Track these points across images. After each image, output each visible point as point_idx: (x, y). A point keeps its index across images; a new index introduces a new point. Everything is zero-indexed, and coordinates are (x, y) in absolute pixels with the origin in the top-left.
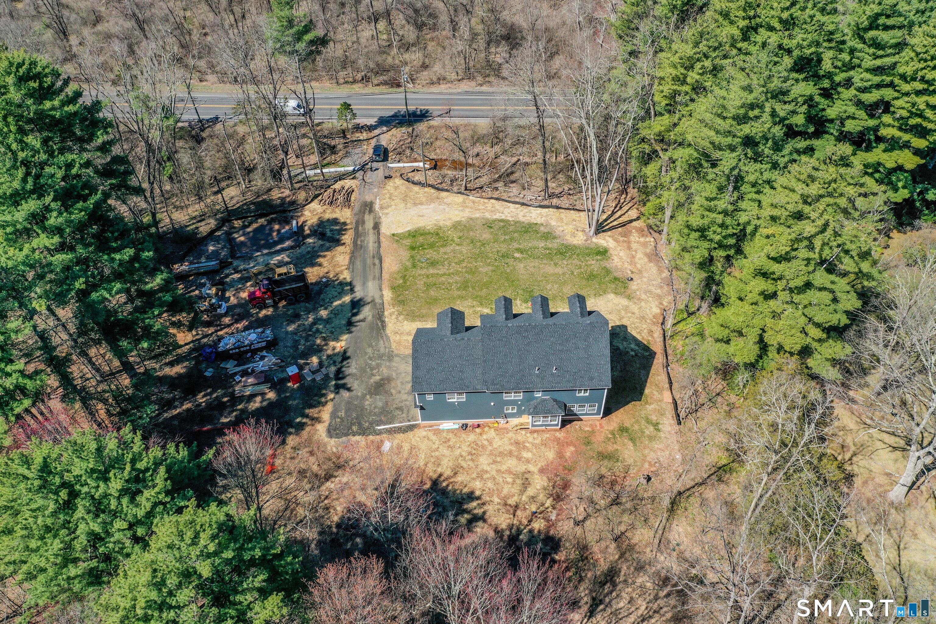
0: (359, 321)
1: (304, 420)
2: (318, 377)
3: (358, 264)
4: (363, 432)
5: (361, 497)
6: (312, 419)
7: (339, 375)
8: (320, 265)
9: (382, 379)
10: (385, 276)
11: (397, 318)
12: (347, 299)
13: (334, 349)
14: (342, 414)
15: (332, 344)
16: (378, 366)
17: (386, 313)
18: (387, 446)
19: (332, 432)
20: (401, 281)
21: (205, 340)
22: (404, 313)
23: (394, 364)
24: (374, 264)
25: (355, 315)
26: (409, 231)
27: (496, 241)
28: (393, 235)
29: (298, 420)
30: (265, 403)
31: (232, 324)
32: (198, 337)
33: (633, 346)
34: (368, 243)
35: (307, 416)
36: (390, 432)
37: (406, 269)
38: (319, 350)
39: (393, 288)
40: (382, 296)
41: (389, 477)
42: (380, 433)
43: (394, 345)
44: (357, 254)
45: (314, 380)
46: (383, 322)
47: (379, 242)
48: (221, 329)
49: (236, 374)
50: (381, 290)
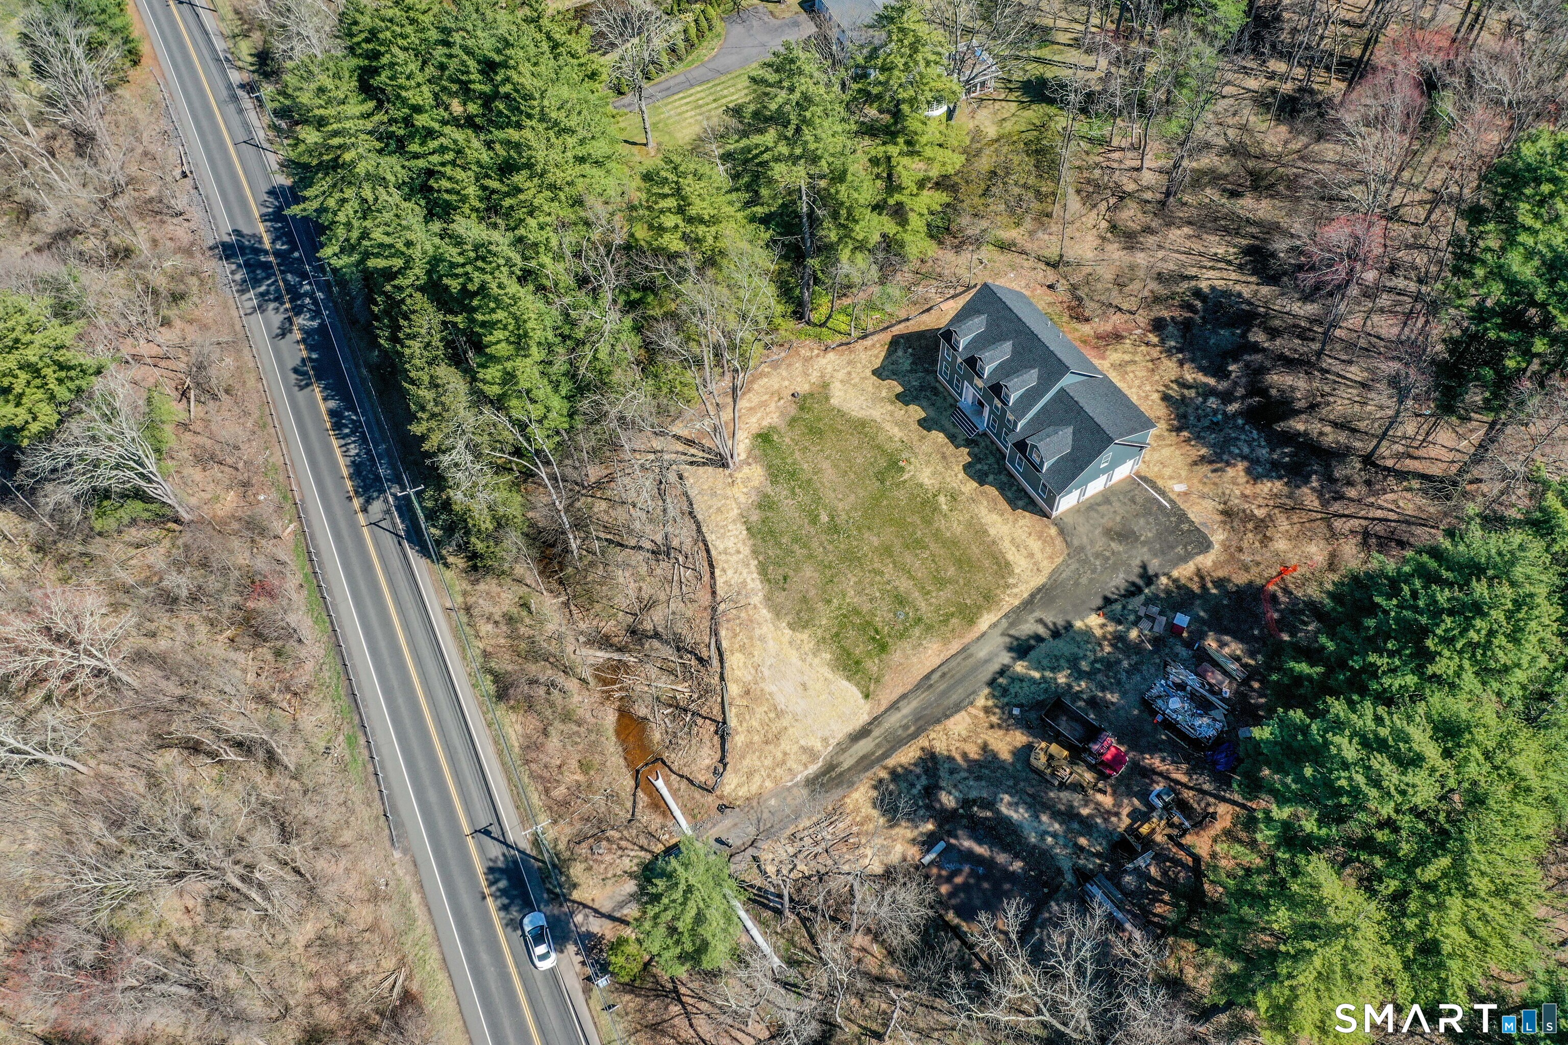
0: (1045, 625)
1: (1210, 585)
2: (1155, 610)
3: (954, 697)
4: (1182, 517)
5: (1242, 478)
6: (1202, 578)
7: (1133, 591)
8: (985, 747)
9: (1112, 539)
10: (955, 646)
11: (1015, 586)
12: (1020, 667)
13: (1103, 626)
14: (1179, 550)
15: (1098, 632)
16: (1097, 555)
17: (1017, 602)
18: (1179, 488)
19: (1205, 545)
20: (954, 621)
21: (1206, 787)
22: (1002, 582)
23: (1085, 540)
24: (944, 675)
25: (1039, 639)
26: (848, 679)
27: (811, 556)
28: (867, 696)
29: (1214, 591)
30: (1227, 638)
31: (1161, 774)
32: (1212, 800)
33: (900, 353)
34: (905, 717)
35: (1203, 587)
36: (1163, 493)
37: (929, 628)
38: (1119, 639)
39: (971, 622)
40: (994, 626)
41: (1205, 469)
42: (1171, 501)
43: (1058, 560)
44: (938, 712)
45: (1161, 613)
46: (1032, 596)
47: (894, 706)
48: (1177, 782)
49: (1223, 700)
50: (983, 635)
